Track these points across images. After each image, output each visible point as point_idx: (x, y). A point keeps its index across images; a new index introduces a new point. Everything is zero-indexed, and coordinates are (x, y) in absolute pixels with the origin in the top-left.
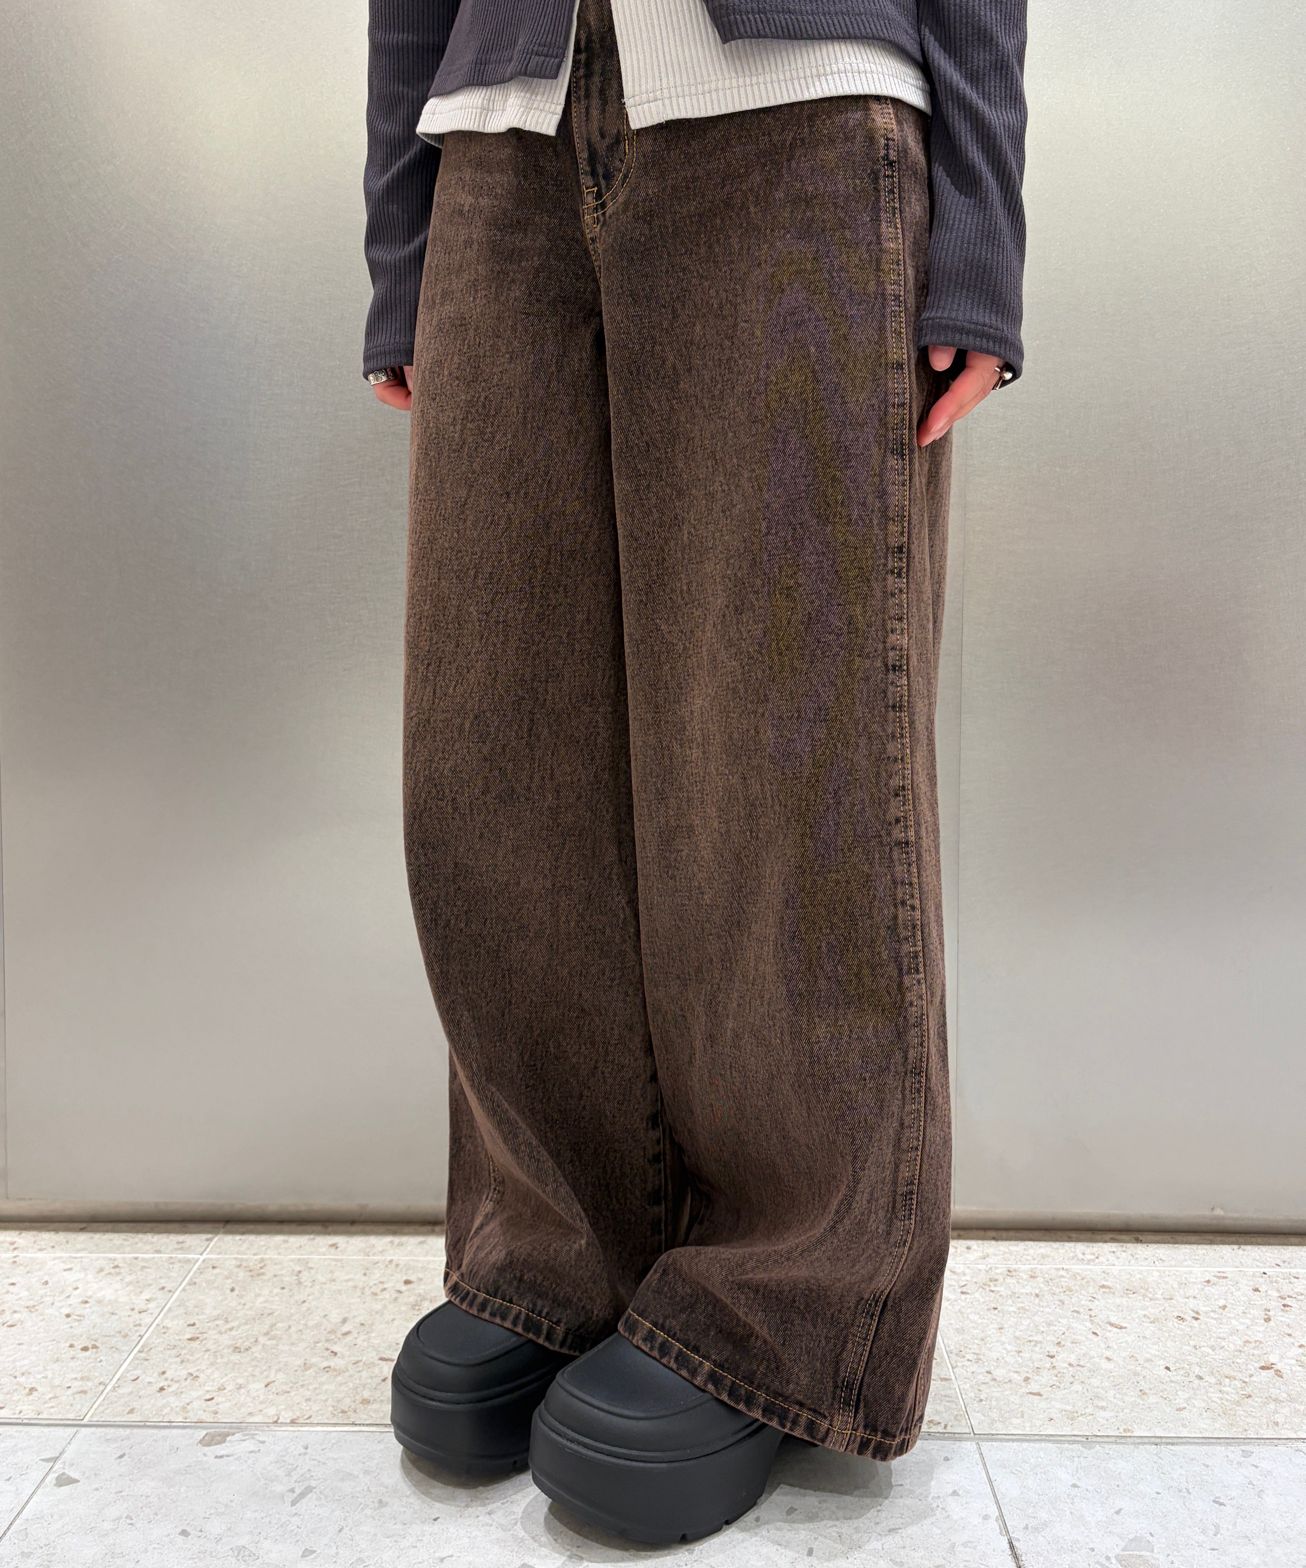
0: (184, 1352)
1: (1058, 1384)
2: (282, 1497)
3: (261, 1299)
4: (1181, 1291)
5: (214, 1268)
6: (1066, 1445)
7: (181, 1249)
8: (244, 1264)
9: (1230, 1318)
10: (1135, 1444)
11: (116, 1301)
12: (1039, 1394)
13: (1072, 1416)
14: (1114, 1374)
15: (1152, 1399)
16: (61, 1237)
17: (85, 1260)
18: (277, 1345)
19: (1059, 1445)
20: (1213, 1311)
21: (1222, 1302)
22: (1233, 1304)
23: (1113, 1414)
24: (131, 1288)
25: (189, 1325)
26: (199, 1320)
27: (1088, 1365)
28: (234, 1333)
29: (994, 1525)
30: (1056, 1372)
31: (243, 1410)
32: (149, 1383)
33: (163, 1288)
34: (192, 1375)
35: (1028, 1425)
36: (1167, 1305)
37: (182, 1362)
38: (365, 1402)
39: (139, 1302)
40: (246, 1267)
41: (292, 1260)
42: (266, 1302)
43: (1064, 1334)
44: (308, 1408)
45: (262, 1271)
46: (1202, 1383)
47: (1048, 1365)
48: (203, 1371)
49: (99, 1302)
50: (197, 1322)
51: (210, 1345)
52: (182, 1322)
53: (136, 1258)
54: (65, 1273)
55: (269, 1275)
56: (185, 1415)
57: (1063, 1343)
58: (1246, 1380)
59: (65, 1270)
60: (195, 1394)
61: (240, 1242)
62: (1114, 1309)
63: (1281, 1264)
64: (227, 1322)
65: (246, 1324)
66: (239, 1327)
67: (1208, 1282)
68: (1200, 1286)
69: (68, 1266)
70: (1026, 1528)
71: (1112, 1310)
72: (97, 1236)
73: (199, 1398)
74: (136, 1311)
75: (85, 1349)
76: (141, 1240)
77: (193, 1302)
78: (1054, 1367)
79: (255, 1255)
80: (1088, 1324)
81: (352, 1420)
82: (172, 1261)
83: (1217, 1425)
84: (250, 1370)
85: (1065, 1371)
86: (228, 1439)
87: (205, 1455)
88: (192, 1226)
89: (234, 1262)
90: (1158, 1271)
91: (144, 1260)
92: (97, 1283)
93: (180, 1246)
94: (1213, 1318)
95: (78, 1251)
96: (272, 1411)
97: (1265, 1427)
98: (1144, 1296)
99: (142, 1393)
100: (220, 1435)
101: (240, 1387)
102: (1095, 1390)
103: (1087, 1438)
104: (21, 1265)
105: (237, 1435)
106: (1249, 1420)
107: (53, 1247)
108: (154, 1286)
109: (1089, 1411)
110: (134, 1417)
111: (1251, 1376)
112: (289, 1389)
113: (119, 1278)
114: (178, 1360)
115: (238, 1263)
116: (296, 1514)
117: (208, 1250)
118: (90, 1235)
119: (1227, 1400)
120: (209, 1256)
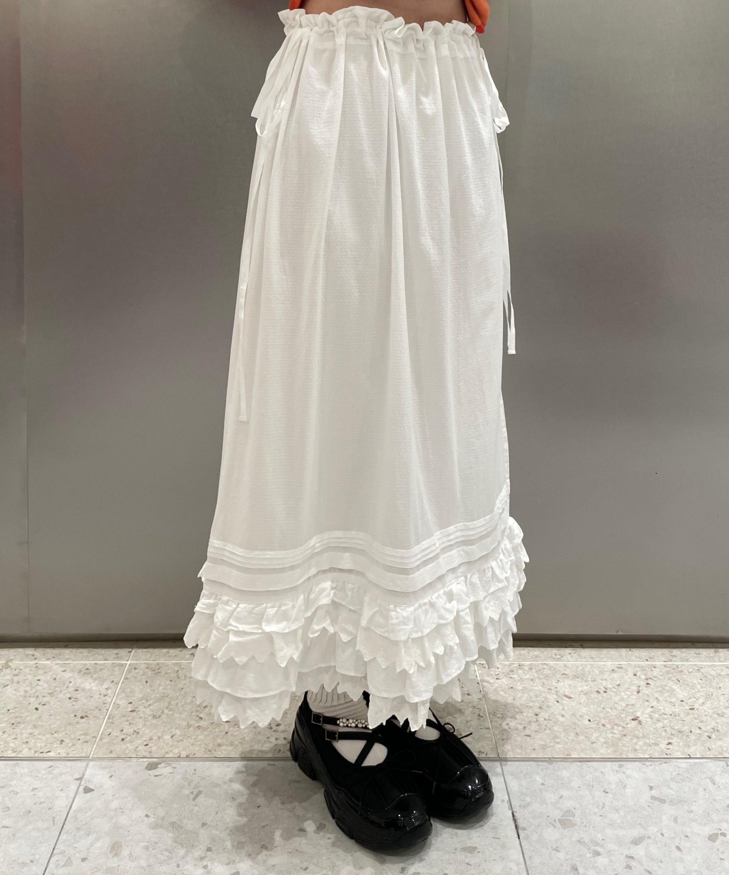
0: (130, 718)
1: (538, 730)
2: (188, 796)
3: (161, 688)
4: (600, 677)
5: (135, 669)
6: (540, 763)
7: (117, 658)
8: (150, 667)
9: (621, 691)
10: (571, 762)
11: (91, 690)
12: (529, 736)
13: (544, 747)
14: (565, 724)
15: (581, 738)
16: (57, 651)
17: (71, 665)
18: (173, 714)
19: (537, 763)
20: (614, 688)
21: (618, 682)
22: (623, 683)
23: (562, 746)
24: (97, 682)
25: (129, 703)
26: (133, 700)
27: (554, 720)
28: (151, 707)
29: (506, 805)
30: (538, 723)
31: (163, 751)
32: (116, 736)
33: (113, 682)
34: (135, 731)
35: (524, 753)
36: (592, 684)
37: (130, 724)
38: (219, 745)
39: (103, 689)
40: (151, 668)
41: (173, 664)
42: (163, 689)
43: (543, 702)
44: (193, 749)
45: (159, 670)
46: (605, 729)
47: (535, 720)
48: (140, 729)
49: (83, 690)
50: (133, 702)
51: (141, 715)
52: (125, 701)
53: (96, 664)
54: (63, 673)
55: (163, 673)
56: (137, 753)
57: (542, 707)
58: (625, 726)
59: (63, 671)
60: (139, 742)
61: (146, 653)
62: (568, 687)
63: (648, 659)
64: (147, 701)
65: (156, 702)
66: (153, 703)
67: (613, 670)
68: (609, 673)
69: (64, 669)
70: (520, 806)
71: (566, 688)
72: (74, 650)
73: (141, 744)
74: (102, 695)
75: (82, 717)
76: (96, 652)
77: (129, 690)
78: (537, 721)
79: (154, 661)
80: (555, 696)
81: (215, 755)
82: (114, 665)
83: (609, 751)
84: (163, 728)
85: (542, 723)
86: (159, 766)
87: (149, 775)
88: (120, 643)
89: (144, 666)
90: (590, 664)
91: (101, 665)
92: (79, 679)
93: (117, 656)
94: (614, 692)
95: (66, 660)
96: (176, 751)
97: (630, 752)
98: (583, 679)
99: (114, 742)
100: (154, 764)
101: (159, 738)
102: (555, 733)
103: (550, 758)
104: (40, 668)
105: (163, 764)
106: (624, 748)
107: (54, 657)
108: (108, 680)
109: (552, 744)
110: (113, 755)
111: (627, 724)
112: (183, 739)
113: (90, 676)
114: (128, 723)
115: (147, 666)
116: (196, 805)
117: (131, 658)
118: (71, 650)
119: (615, 738)
120: (131, 662)
